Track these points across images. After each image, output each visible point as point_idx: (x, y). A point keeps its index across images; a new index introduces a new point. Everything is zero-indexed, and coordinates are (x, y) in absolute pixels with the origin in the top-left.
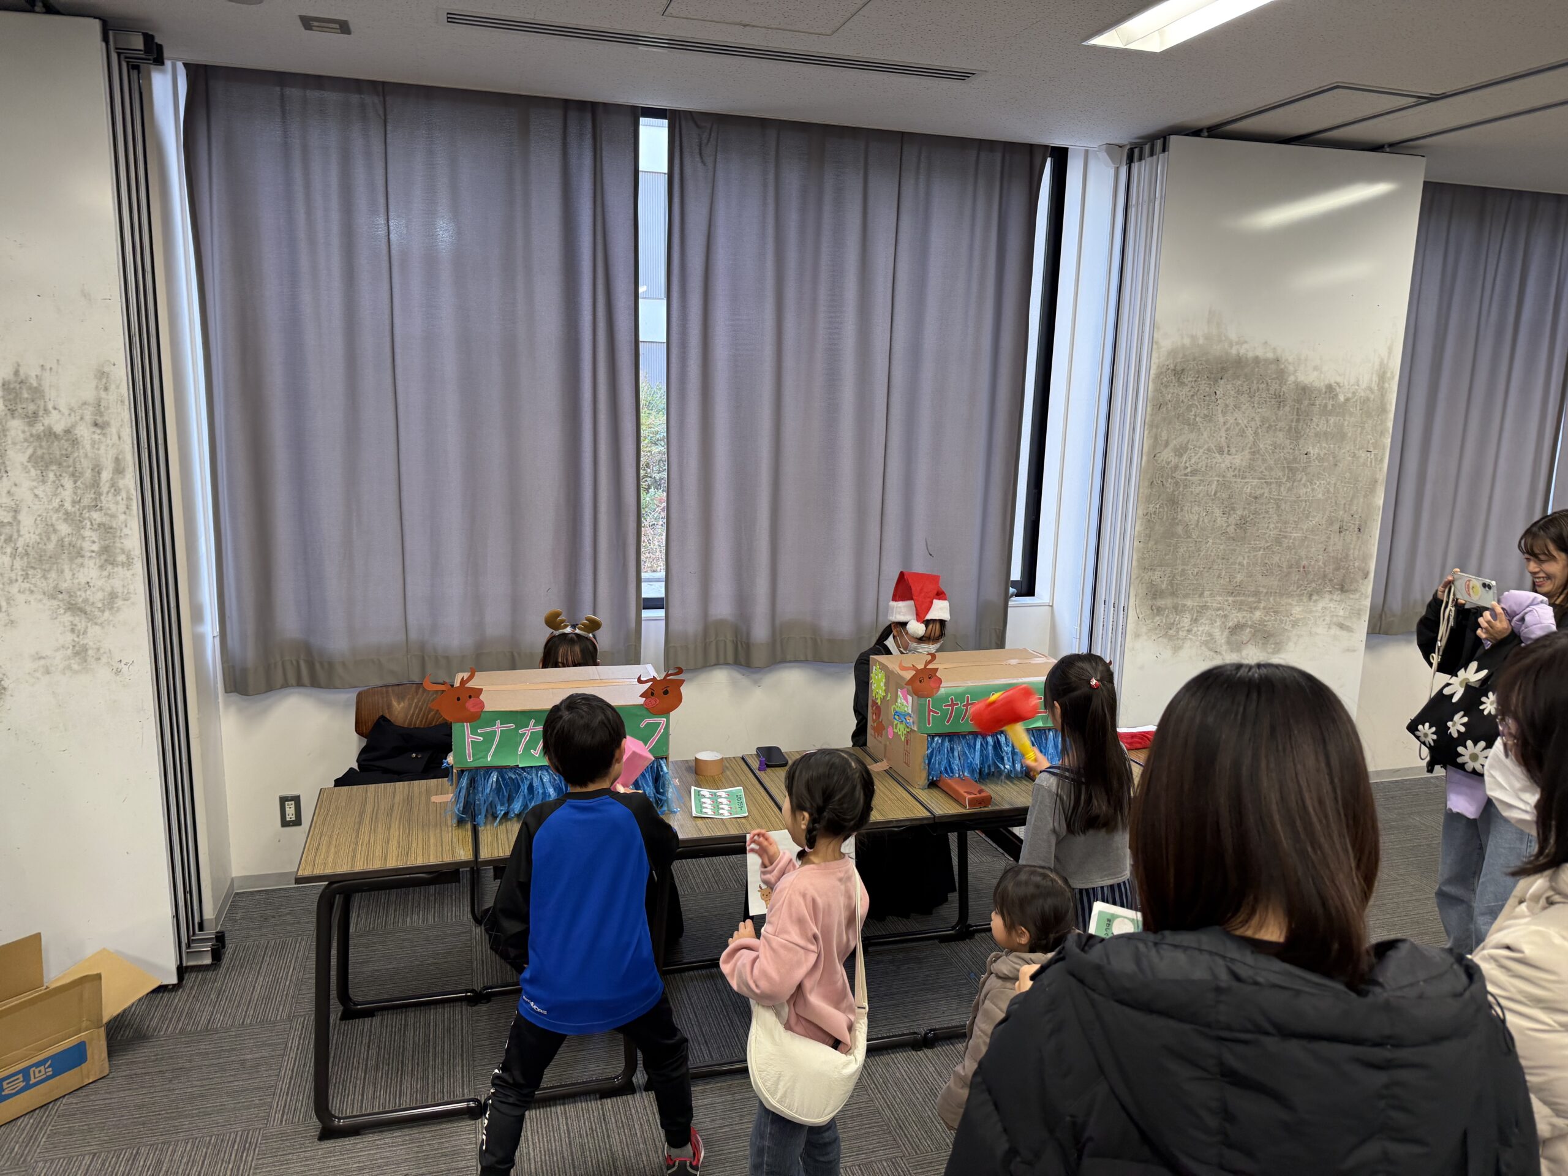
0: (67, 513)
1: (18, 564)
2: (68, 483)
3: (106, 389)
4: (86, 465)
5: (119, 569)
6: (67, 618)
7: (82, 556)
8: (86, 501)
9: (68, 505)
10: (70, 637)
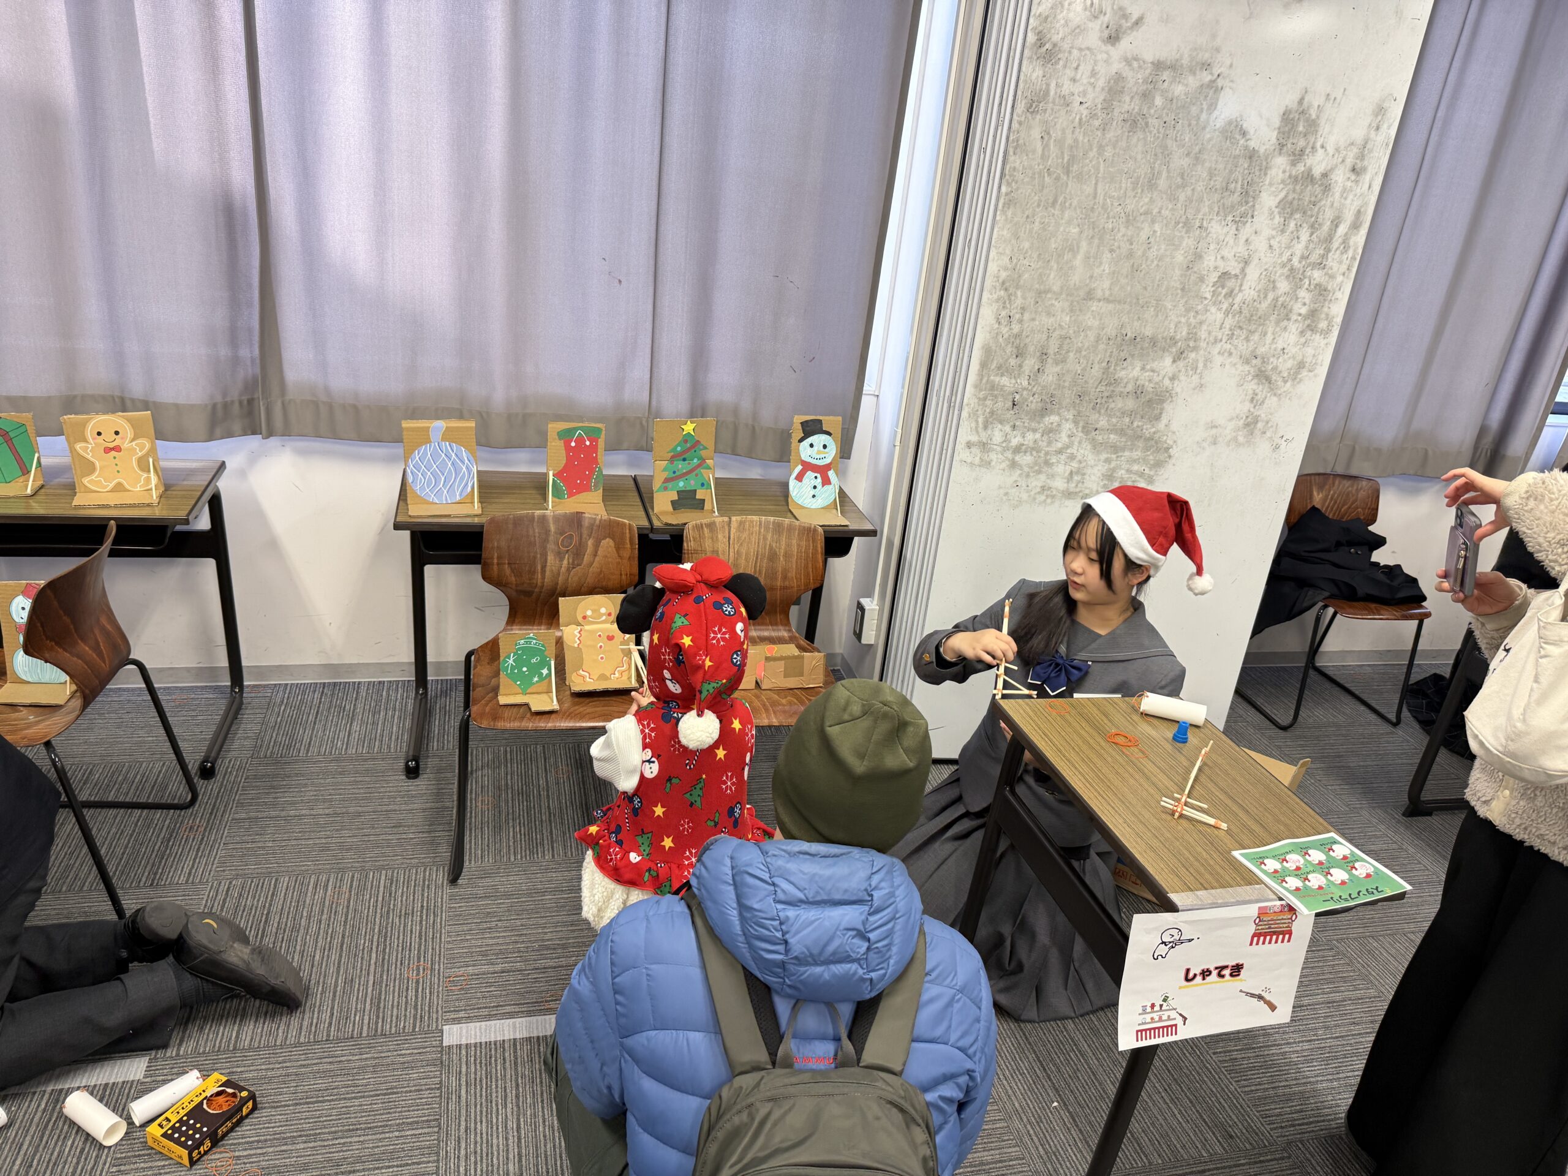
0: (1292, 269)
1: (1229, 322)
2: (1304, 235)
3: (1378, 128)
4: (1329, 214)
5: (1317, 337)
6: (1252, 386)
7: (1289, 320)
8: (1314, 258)
9: (1295, 261)
10: (1248, 406)
